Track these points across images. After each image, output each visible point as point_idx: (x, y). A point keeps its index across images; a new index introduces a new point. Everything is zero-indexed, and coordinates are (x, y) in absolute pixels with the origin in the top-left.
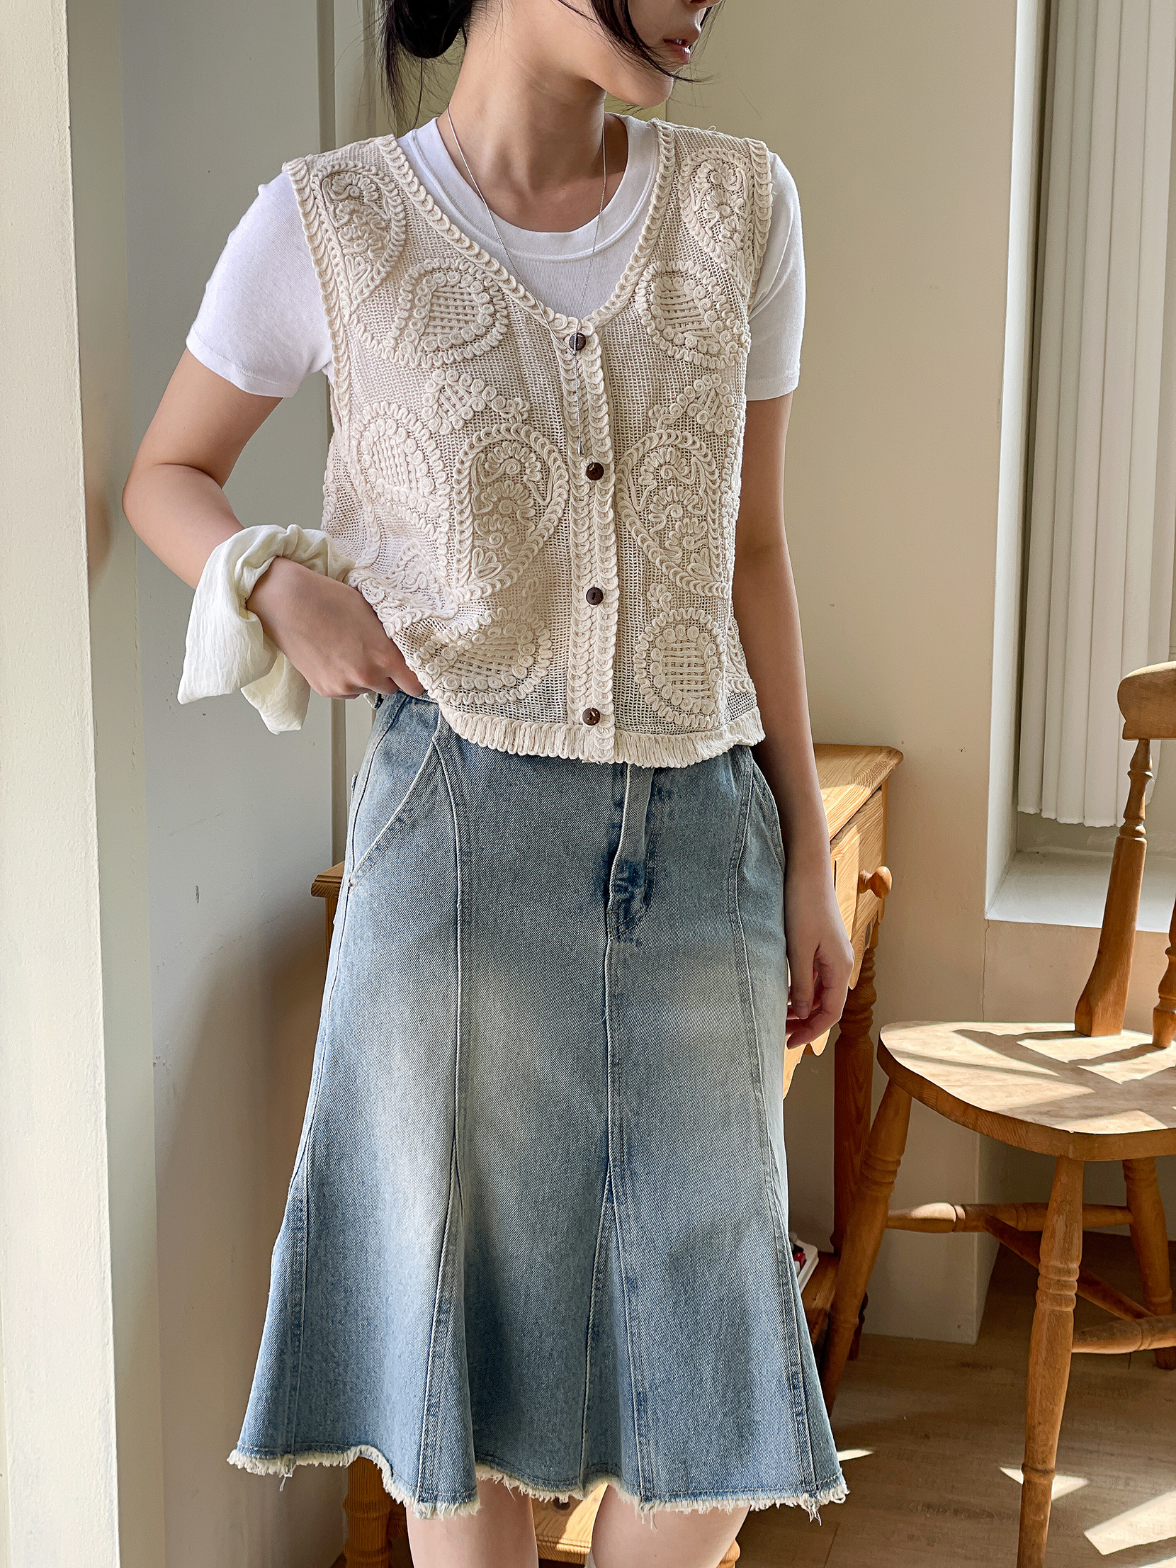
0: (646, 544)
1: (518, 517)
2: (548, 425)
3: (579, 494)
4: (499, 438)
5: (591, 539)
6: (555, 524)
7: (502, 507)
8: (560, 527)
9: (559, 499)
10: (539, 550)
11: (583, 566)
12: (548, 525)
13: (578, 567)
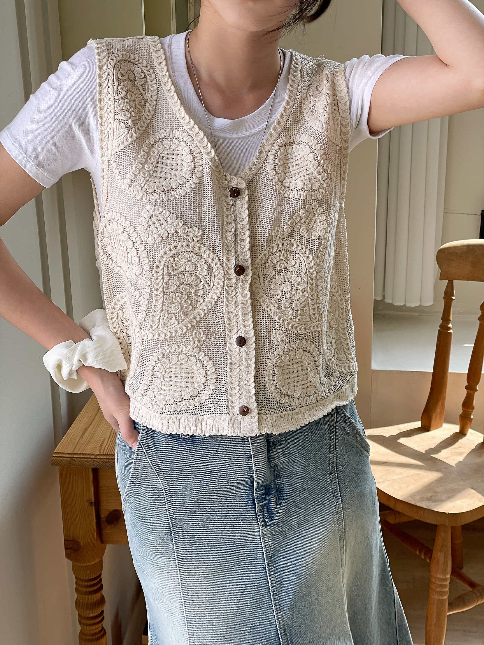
0: (269, 308)
1: (193, 295)
2: (213, 243)
3: (230, 283)
4: (182, 250)
5: (237, 309)
6: (216, 300)
7: (182, 289)
8: (218, 302)
9: (218, 286)
10: (205, 315)
11: (232, 324)
12: (211, 300)
13: (229, 324)
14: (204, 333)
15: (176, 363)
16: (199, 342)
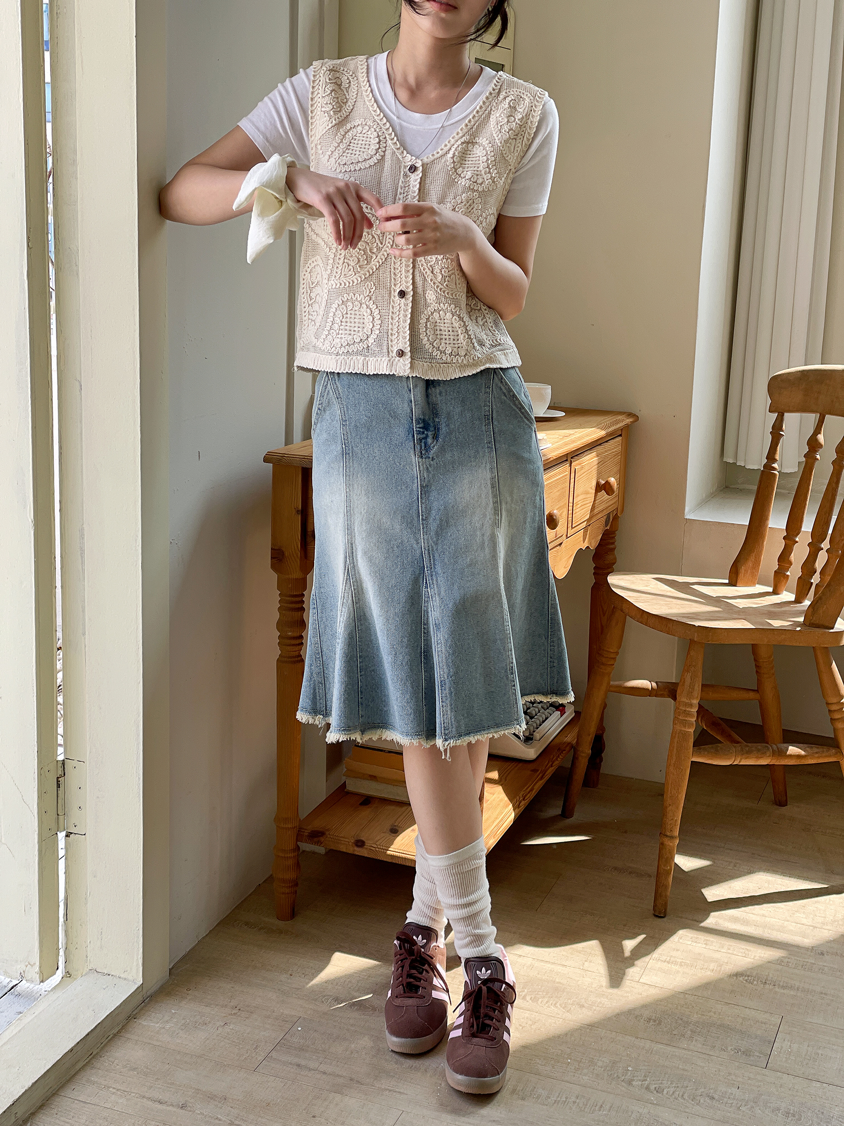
1: (368, 251)
9: (389, 245)
10: (377, 269)
11: (397, 279)
12: (382, 257)
13: (395, 279)
14: (374, 285)
15: (352, 310)
16: (370, 292)
